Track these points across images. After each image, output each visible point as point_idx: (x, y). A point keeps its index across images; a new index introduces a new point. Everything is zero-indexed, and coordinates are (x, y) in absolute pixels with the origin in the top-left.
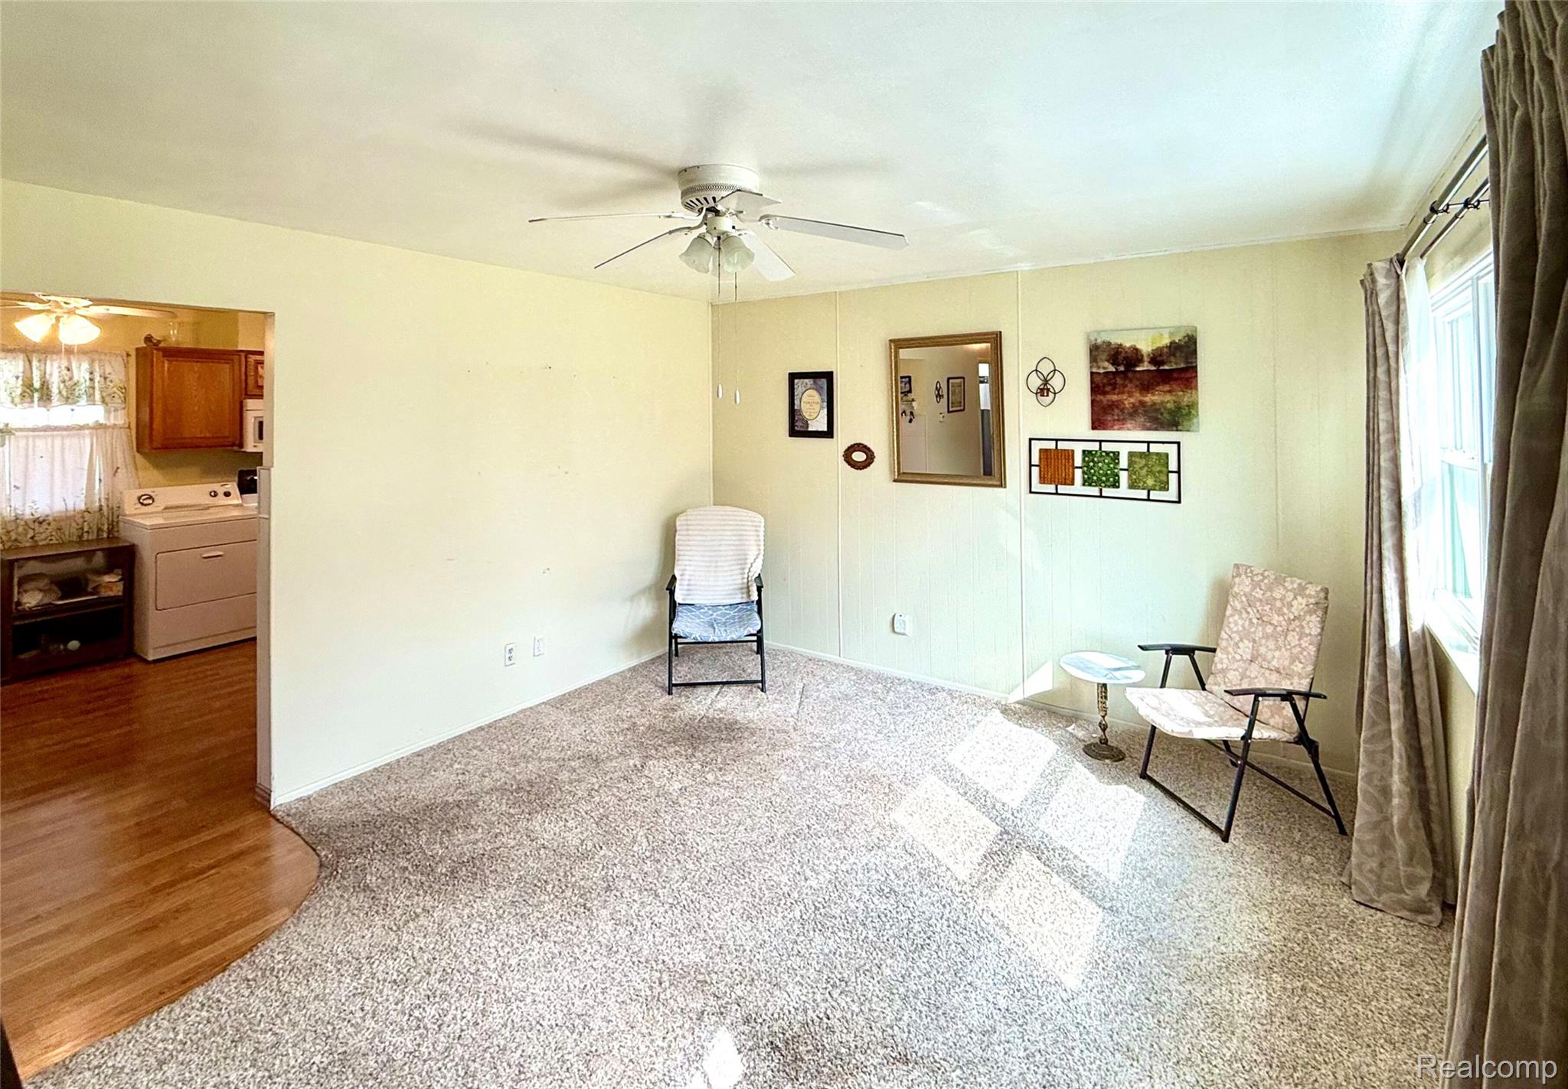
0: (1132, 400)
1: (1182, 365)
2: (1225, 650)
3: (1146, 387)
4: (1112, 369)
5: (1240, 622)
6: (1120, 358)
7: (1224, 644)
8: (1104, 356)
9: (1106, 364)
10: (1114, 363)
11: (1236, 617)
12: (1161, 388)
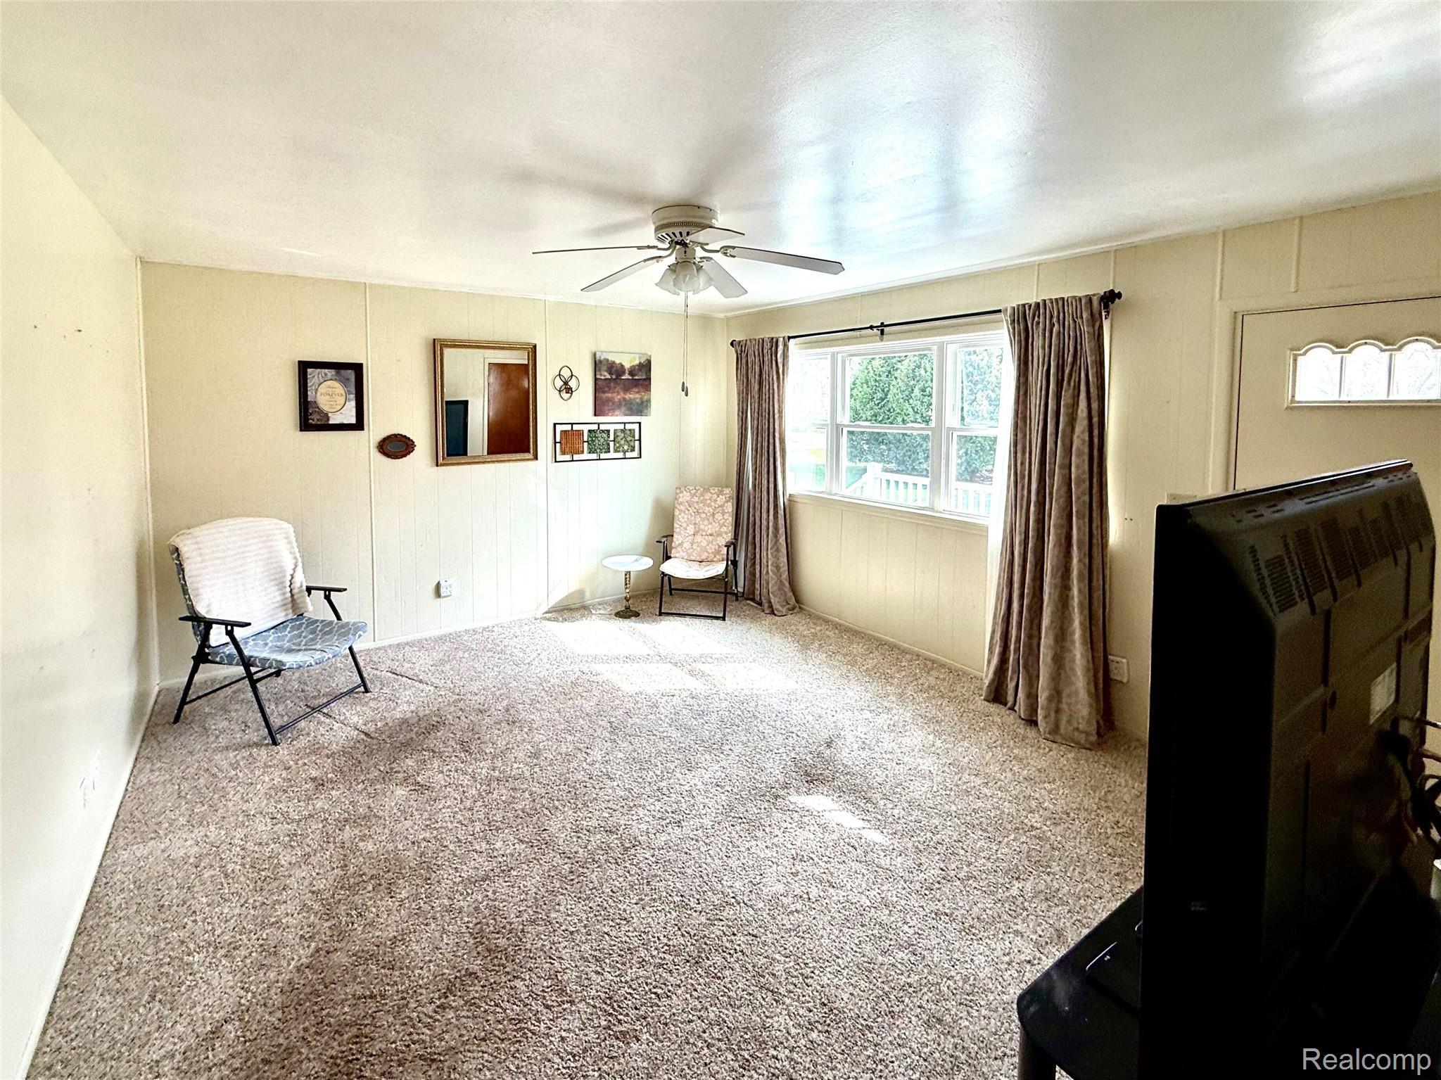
0: (619, 397)
1: (644, 377)
2: (679, 533)
3: (626, 390)
4: (608, 377)
5: (686, 516)
6: (613, 370)
7: (677, 530)
8: (605, 368)
9: (606, 373)
10: (610, 374)
11: (683, 514)
12: (634, 389)
